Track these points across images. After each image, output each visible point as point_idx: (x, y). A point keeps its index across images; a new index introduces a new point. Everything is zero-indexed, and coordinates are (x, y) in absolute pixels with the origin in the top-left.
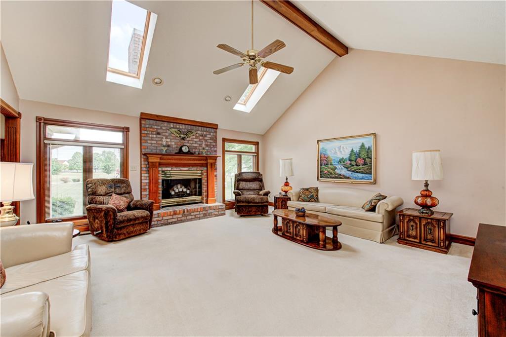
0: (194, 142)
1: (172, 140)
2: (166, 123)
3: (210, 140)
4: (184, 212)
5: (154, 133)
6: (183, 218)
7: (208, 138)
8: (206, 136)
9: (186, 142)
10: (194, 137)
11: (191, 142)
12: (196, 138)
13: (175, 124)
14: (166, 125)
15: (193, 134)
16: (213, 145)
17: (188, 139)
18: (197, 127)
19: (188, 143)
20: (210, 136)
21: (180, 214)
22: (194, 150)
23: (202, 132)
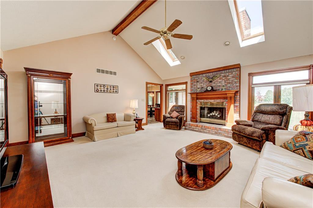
0: (219, 83)
1: (204, 84)
2: (201, 75)
3: (233, 78)
4: (202, 127)
5: (196, 82)
6: (201, 130)
7: (230, 77)
8: (228, 76)
9: (213, 83)
10: (219, 79)
11: (216, 83)
12: (220, 79)
13: (206, 74)
14: (201, 76)
15: (218, 77)
16: (235, 82)
17: (214, 81)
18: (221, 71)
19: (214, 84)
20: (232, 75)
21: (199, 127)
22: (218, 88)
23: (225, 74)
